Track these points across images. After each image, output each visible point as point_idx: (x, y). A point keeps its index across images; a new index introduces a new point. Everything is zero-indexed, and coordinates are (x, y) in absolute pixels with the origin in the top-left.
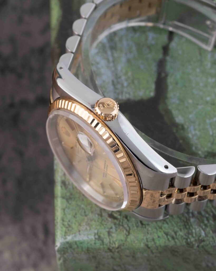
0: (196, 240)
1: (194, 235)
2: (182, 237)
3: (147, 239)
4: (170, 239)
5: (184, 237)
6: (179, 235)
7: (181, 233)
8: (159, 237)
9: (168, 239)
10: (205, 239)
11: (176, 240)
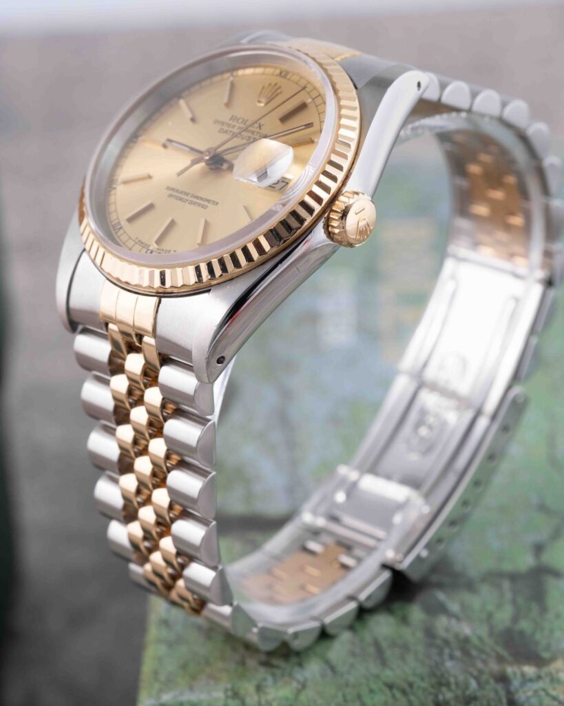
0: (457, 698)
1: (453, 687)
2: (424, 690)
3: (344, 696)
4: (398, 694)
5: (431, 690)
6: (419, 687)
7: (424, 685)
8: (371, 691)
9: (394, 696)
10: (479, 694)
11: (412, 698)
